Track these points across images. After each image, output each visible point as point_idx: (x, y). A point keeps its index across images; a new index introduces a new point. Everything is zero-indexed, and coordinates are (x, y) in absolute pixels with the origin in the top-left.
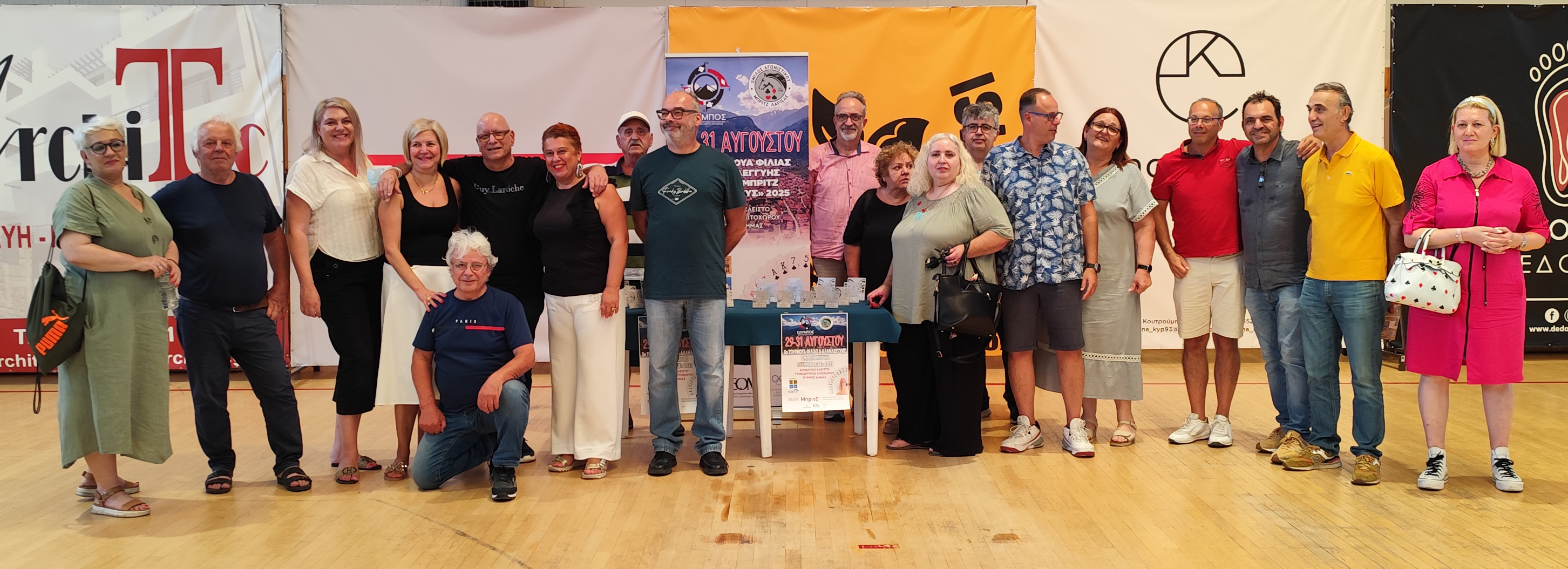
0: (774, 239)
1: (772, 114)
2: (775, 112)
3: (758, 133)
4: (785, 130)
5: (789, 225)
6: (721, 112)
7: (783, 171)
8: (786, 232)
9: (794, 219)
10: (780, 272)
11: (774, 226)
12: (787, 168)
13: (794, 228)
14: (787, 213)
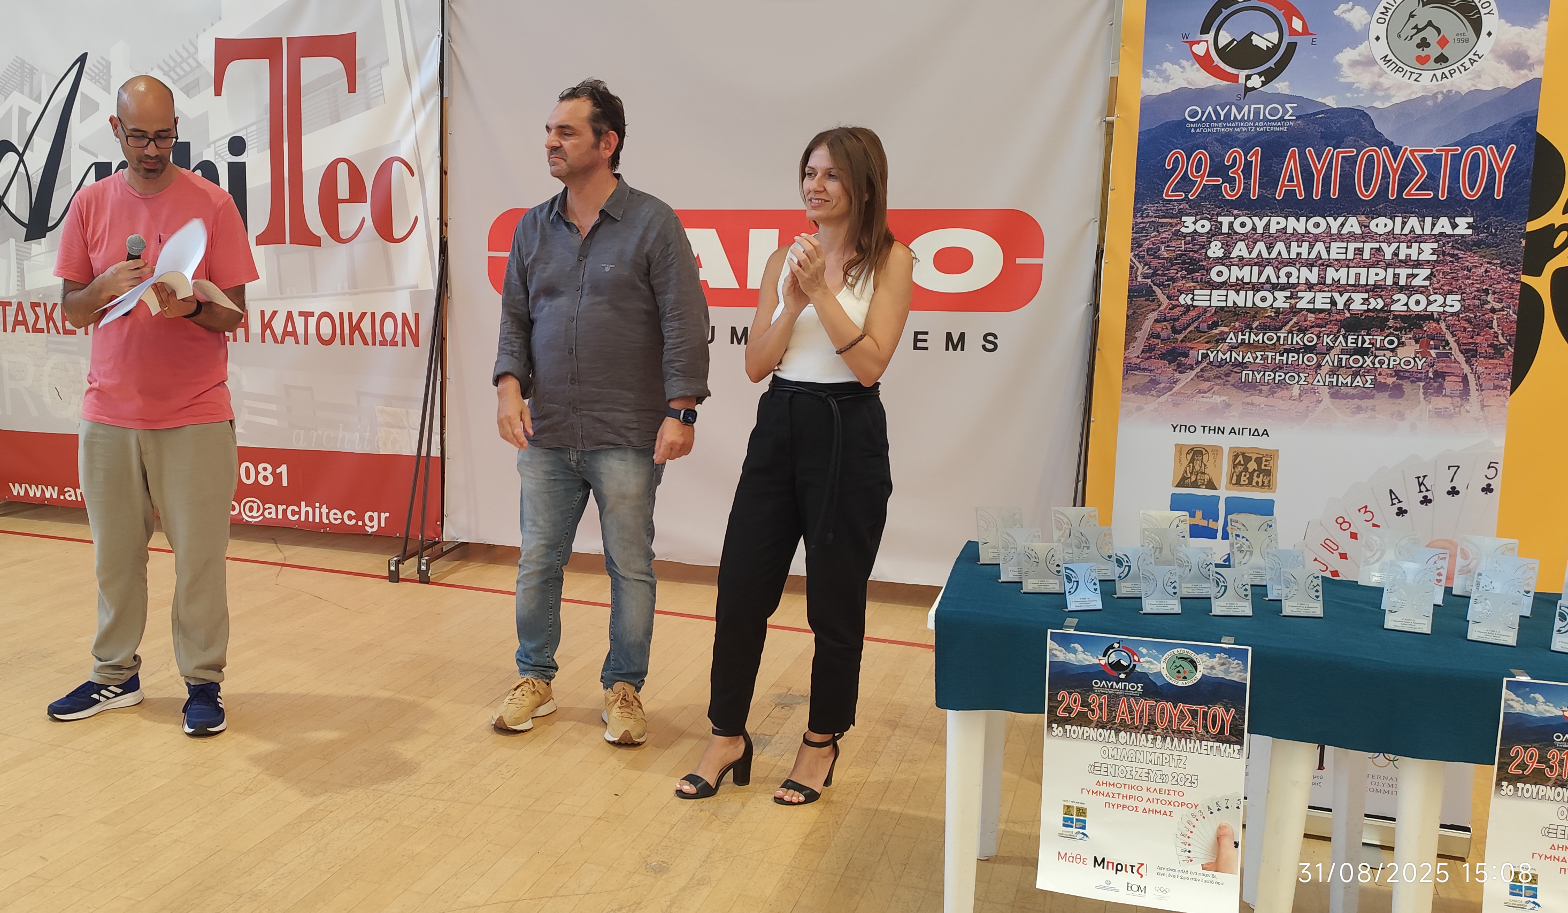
0: (1401, 416)
1: (1430, 103)
2: (1440, 97)
3: (1383, 153)
4: (1465, 143)
5: (1451, 384)
6: (1283, 99)
7: (1447, 249)
8: (1439, 402)
9: (1466, 369)
10: (1411, 499)
11: (1407, 386)
12: (1461, 242)
13: (1465, 392)
14: (1448, 355)
